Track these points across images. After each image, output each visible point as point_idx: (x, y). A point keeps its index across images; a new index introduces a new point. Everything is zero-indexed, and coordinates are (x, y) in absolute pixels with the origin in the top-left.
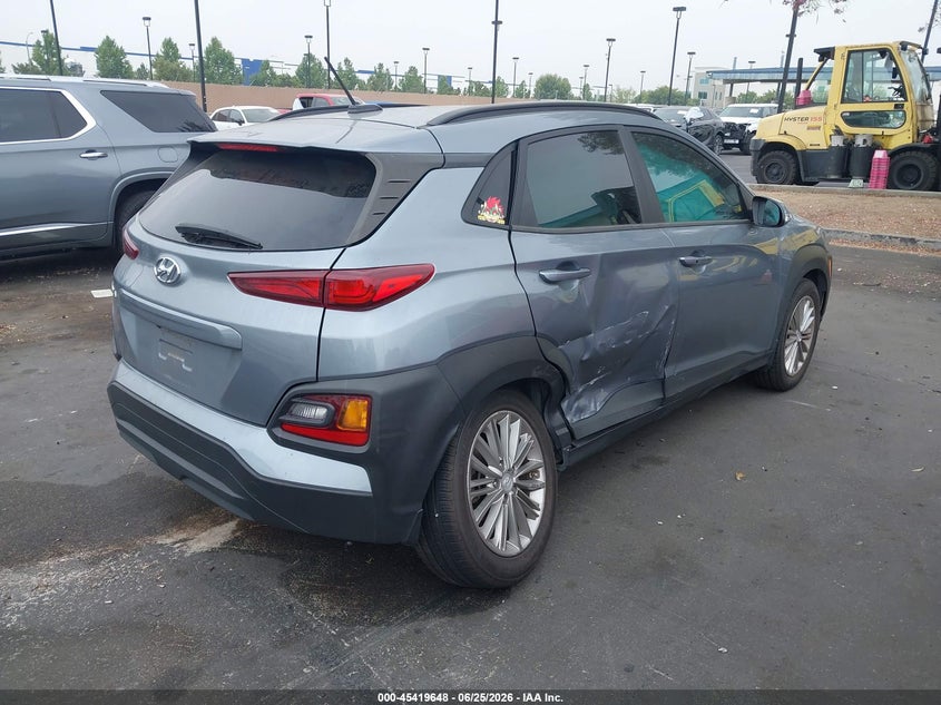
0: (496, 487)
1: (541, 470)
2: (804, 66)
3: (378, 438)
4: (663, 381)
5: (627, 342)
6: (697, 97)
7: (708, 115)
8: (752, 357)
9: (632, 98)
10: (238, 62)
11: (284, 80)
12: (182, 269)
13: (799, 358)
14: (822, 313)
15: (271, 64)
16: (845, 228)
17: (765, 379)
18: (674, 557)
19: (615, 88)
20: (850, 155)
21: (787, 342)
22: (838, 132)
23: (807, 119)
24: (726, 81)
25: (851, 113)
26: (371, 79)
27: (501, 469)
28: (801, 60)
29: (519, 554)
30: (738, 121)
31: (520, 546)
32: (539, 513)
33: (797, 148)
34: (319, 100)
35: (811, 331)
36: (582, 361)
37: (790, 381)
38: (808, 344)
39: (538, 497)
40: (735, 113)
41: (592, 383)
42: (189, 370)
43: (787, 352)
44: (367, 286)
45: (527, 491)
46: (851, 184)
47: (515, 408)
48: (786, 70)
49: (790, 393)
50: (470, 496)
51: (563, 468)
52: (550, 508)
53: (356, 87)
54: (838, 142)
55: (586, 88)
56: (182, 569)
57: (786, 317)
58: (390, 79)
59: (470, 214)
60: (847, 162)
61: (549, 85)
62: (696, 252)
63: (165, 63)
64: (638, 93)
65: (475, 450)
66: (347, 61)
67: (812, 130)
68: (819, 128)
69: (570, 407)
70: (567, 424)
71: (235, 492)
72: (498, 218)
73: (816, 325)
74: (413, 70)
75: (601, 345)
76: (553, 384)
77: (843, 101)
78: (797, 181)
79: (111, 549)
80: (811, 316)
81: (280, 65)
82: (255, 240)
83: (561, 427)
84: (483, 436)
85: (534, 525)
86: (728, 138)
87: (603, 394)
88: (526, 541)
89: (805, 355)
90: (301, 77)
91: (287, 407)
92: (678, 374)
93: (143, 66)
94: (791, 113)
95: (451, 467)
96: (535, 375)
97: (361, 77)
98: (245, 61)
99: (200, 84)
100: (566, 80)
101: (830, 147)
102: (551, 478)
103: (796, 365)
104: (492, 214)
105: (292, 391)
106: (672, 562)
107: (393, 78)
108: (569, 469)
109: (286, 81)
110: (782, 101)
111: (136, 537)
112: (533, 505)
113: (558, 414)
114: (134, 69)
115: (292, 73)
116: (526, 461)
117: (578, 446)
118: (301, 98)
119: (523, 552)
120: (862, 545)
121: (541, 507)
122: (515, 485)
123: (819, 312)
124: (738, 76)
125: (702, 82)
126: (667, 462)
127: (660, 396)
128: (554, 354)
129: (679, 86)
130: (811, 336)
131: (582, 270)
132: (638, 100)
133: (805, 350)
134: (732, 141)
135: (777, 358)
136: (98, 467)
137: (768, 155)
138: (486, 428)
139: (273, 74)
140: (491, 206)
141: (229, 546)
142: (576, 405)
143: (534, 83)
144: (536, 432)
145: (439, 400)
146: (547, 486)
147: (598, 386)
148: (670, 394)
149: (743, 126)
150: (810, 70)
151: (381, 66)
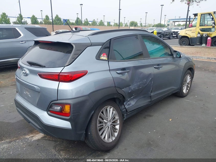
0: (106, 125)
1: (118, 120)
2: (191, 18)
3: (72, 115)
4: (151, 96)
5: (141, 87)
6: (167, 25)
7: (169, 29)
8: (175, 90)
9: (152, 26)
10: (62, 20)
11: (72, 23)
12: (28, 72)
13: (187, 89)
14: (193, 78)
15: (70, 20)
16: (201, 56)
17: (178, 94)
18: (152, 142)
19: (148, 24)
20: (202, 38)
21: (184, 85)
22: (199, 33)
23: (191, 30)
24: (173, 22)
25: (202, 29)
26: (92, 23)
27: (107, 121)
28: (190, 17)
29: (112, 142)
30: (176, 31)
31: (112, 140)
32: (118, 131)
33: (189, 37)
34: (79, 28)
35: (190, 82)
36: (128, 93)
37: (185, 95)
38: (189, 86)
39: (117, 127)
40: (175, 29)
41: (132, 98)
42: (30, 96)
43: (184, 88)
44: (70, 76)
45: (115, 126)
46: (202, 45)
47: (111, 105)
48: (187, 19)
49: (185, 98)
50: (98, 128)
51: (125, 119)
52: (121, 130)
53: (89, 25)
54: (199, 35)
55: (141, 24)
56: (30, 144)
57: (183, 79)
58: (96, 23)
59: (98, 57)
60: (201, 40)
61: (133, 24)
62: (158, 65)
63: (46, 21)
64: (153, 25)
65: (100, 116)
66: (86, 19)
67: (193, 33)
68: (194, 32)
69: (126, 104)
70: (125, 108)
71: (40, 127)
72: (105, 58)
73: (191, 81)
74: (101, 21)
75: (134, 89)
76: (121, 99)
77: (200, 26)
78: (190, 45)
79: (14, 139)
80: (190, 79)
81: (71, 20)
82: (44, 65)
83: (124, 109)
84: (102, 112)
85: (116, 134)
86: (174, 35)
87: (135, 100)
88: (114, 138)
89: (188, 88)
90: (76, 23)
91: (51, 107)
92: (155, 94)
93: (41, 21)
94: (188, 29)
95: (93, 121)
96: (115, 97)
97: (90, 23)
98: (64, 20)
99: (52, 25)
100: (136, 22)
101: (197, 37)
102: (121, 122)
103: (186, 91)
104: (104, 57)
105: (52, 102)
106: (152, 143)
107: (97, 23)
108: (126, 119)
109: (73, 24)
110: (186, 26)
111: (21, 136)
112: (116, 129)
113: (123, 106)
114: (39, 22)
115: (74, 22)
116: (114, 118)
117: (128, 114)
118: (75, 28)
119: (113, 141)
120: (201, 139)
121: (118, 129)
122: (111, 125)
123: (192, 78)
124: (176, 20)
125: (168, 22)
126: (153, 116)
127: (150, 100)
128: (120, 91)
129: (163, 23)
130: (190, 84)
131: (128, 71)
132: (153, 26)
133: (189, 87)
134: (175, 36)
135: (181, 89)
136: (15, 118)
137: (182, 39)
138: (103, 110)
139: (70, 22)
140: (104, 55)
141: (43, 138)
142: (128, 103)
143: (129, 23)
144: (117, 110)
145: (88, 105)
146: (120, 124)
147: (134, 98)
148: (153, 100)
149: (177, 32)
150: (192, 19)
151: (94, 20)
